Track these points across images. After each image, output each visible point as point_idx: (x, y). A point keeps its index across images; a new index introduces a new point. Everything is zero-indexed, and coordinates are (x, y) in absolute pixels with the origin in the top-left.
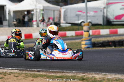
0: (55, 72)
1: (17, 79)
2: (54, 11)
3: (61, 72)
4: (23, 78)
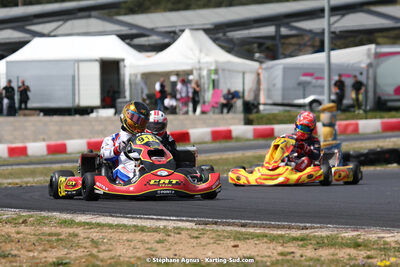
0: (283, 227)
1: (199, 245)
2: (244, 74)
3: (299, 228)
4: (212, 241)
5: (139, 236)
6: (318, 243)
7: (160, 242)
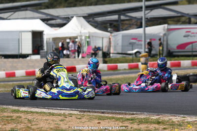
0: (122, 114)
1: (81, 122)
2: (103, 38)
3: (130, 114)
4: (87, 120)
5: (51, 118)
6: (139, 122)
7: (62, 120)
